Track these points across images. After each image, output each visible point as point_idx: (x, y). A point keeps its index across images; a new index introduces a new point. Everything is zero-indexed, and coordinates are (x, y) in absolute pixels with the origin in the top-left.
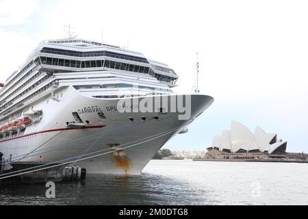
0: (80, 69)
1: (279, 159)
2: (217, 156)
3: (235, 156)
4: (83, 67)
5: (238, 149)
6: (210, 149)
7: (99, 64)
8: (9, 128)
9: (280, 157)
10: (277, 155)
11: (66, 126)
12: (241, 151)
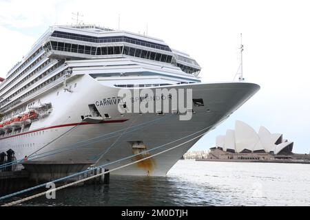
0: (95, 56)
1: (286, 160)
2: (220, 157)
3: (240, 156)
4: (99, 54)
5: (243, 149)
6: (213, 149)
7: (117, 50)
8: (12, 124)
9: (287, 158)
10: (283, 156)
11: (80, 120)
12: (246, 151)
